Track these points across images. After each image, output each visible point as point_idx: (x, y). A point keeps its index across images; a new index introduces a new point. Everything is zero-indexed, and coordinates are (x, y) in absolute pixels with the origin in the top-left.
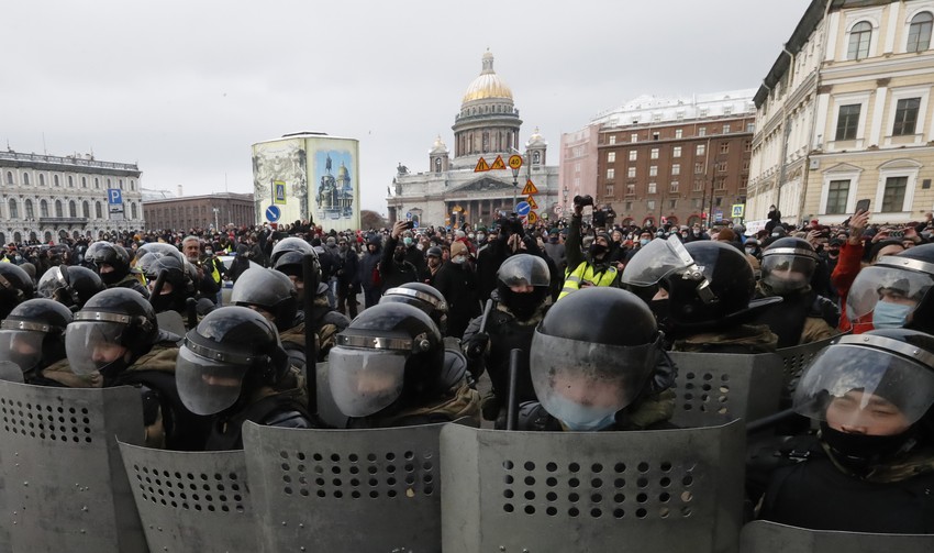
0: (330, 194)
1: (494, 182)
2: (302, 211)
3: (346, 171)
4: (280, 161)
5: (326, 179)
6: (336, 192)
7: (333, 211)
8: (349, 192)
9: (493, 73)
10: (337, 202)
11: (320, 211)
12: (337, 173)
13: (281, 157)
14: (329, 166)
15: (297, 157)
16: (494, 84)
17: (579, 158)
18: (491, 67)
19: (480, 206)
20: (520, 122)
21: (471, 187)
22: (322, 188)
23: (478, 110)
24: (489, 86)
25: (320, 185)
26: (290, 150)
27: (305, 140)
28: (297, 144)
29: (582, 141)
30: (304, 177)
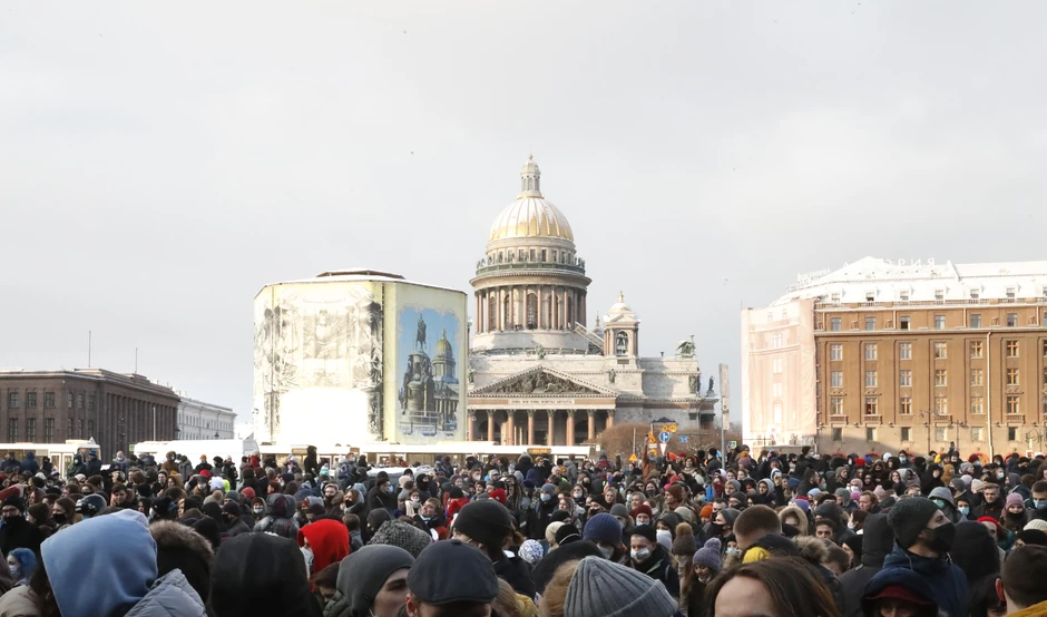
0: (421, 388)
1: (554, 380)
2: (373, 417)
3: (449, 348)
4: (329, 321)
5: (416, 360)
6: (431, 384)
7: (426, 421)
8: (453, 387)
9: (540, 197)
10: (432, 405)
11: (406, 418)
12: (434, 351)
13: (331, 312)
14: (421, 338)
15: (366, 315)
16: (544, 215)
17: (778, 351)
18: (537, 188)
19: (530, 420)
20: (588, 282)
21: (514, 386)
22: (409, 377)
23: (517, 255)
24: (535, 219)
25: (405, 370)
26: (351, 302)
27: (384, 283)
28: (364, 292)
29: (782, 322)
30: (378, 352)
